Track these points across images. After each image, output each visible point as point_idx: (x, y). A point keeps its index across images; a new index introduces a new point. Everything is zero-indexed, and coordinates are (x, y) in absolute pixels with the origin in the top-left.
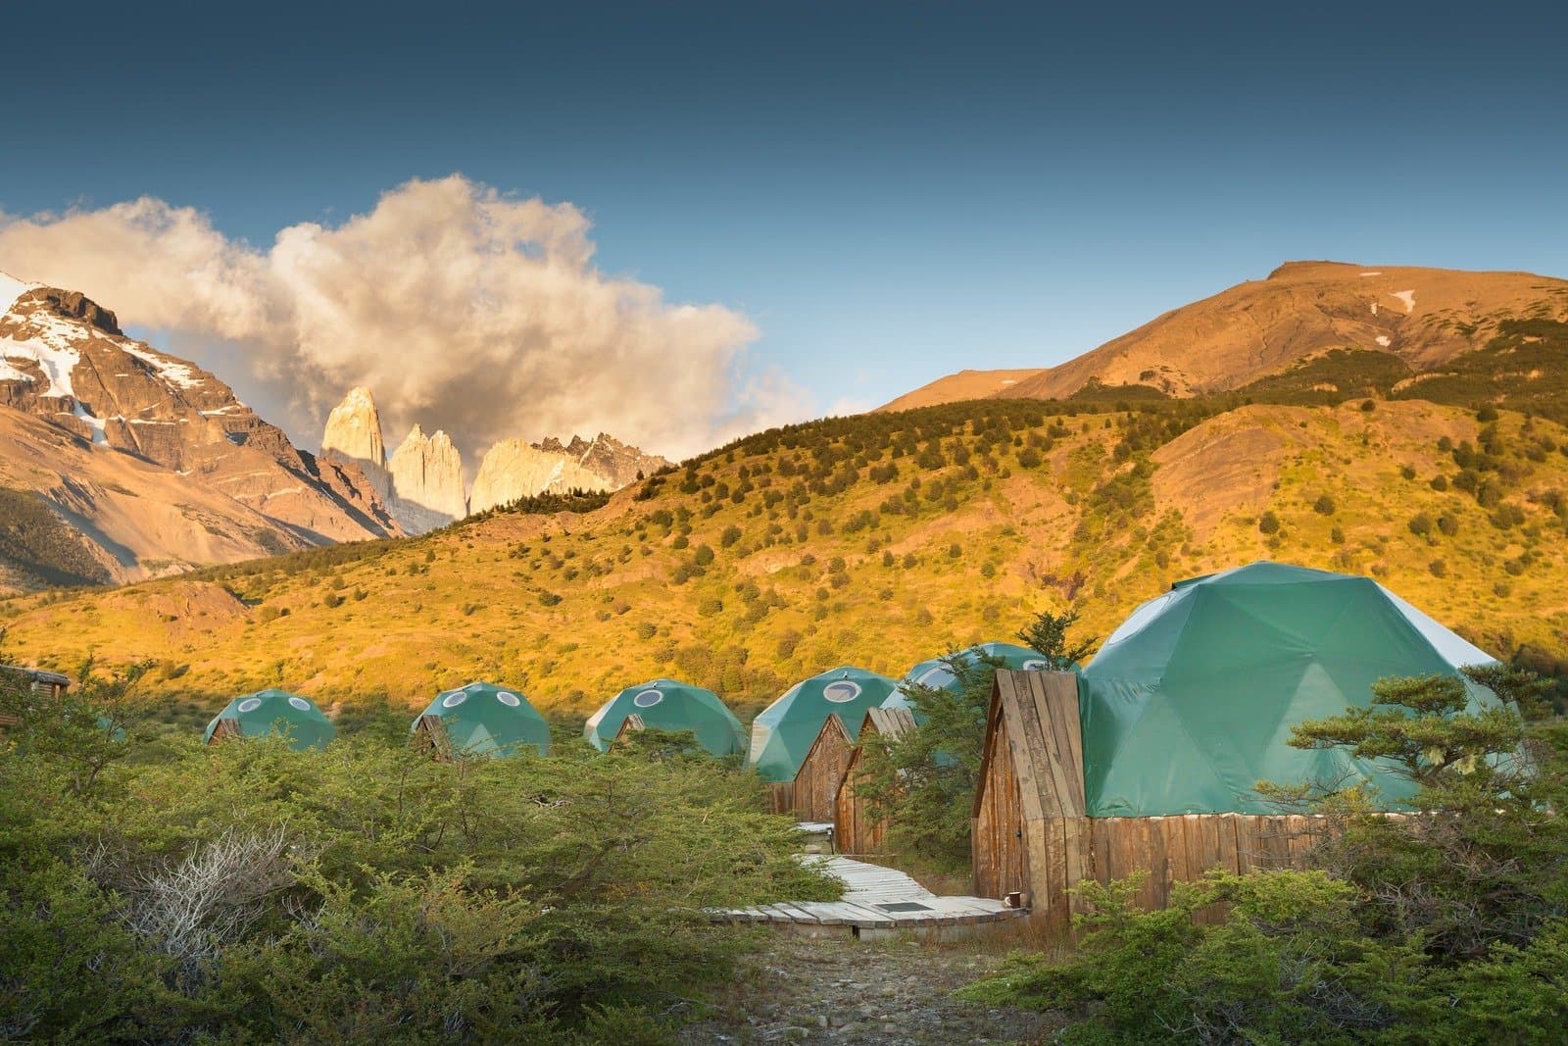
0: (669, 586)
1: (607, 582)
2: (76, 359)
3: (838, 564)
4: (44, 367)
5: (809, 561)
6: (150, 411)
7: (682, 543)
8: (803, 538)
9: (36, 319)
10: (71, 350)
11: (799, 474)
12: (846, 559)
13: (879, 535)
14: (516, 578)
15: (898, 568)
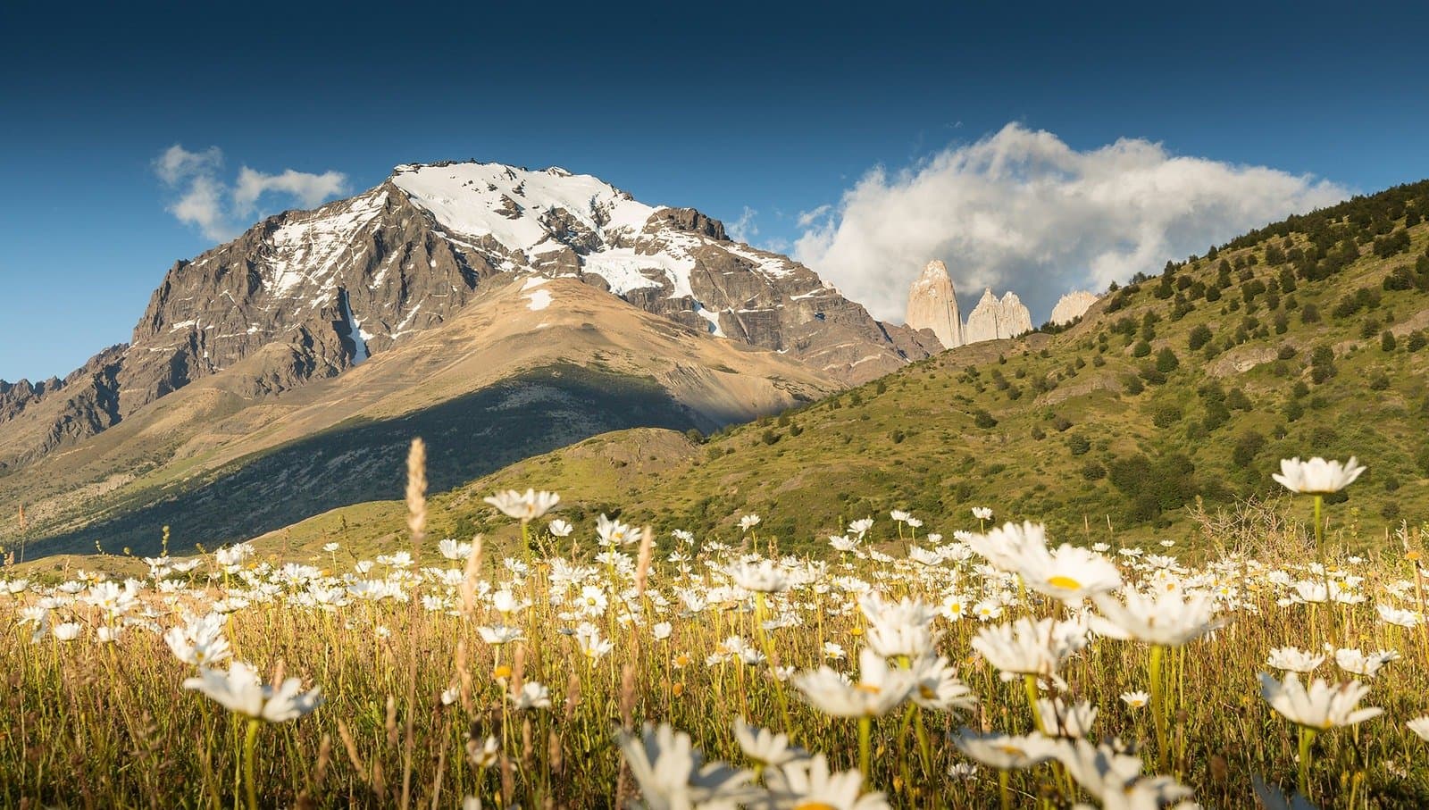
0: (1123, 397)
1: (1052, 398)
2: (693, 265)
3: (1323, 355)
4: (668, 275)
5: (1288, 354)
6: (753, 301)
7: (1143, 351)
8: (1282, 328)
9: (661, 235)
10: (689, 257)
11: (1289, 261)
12: (1335, 349)
13: (1379, 315)
14: (956, 402)
15: (1403, 351)
